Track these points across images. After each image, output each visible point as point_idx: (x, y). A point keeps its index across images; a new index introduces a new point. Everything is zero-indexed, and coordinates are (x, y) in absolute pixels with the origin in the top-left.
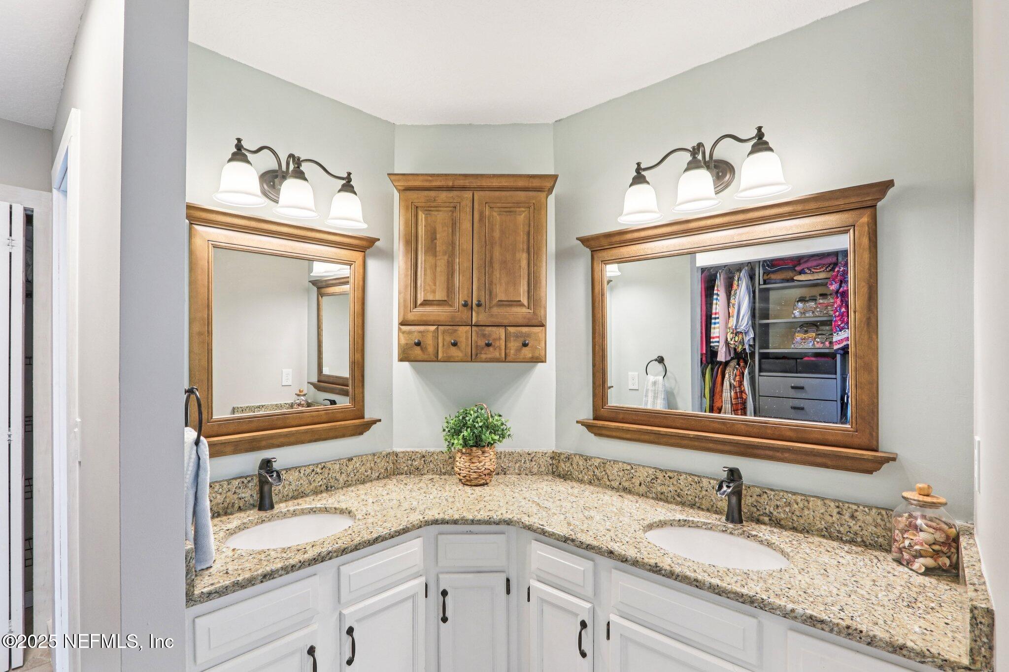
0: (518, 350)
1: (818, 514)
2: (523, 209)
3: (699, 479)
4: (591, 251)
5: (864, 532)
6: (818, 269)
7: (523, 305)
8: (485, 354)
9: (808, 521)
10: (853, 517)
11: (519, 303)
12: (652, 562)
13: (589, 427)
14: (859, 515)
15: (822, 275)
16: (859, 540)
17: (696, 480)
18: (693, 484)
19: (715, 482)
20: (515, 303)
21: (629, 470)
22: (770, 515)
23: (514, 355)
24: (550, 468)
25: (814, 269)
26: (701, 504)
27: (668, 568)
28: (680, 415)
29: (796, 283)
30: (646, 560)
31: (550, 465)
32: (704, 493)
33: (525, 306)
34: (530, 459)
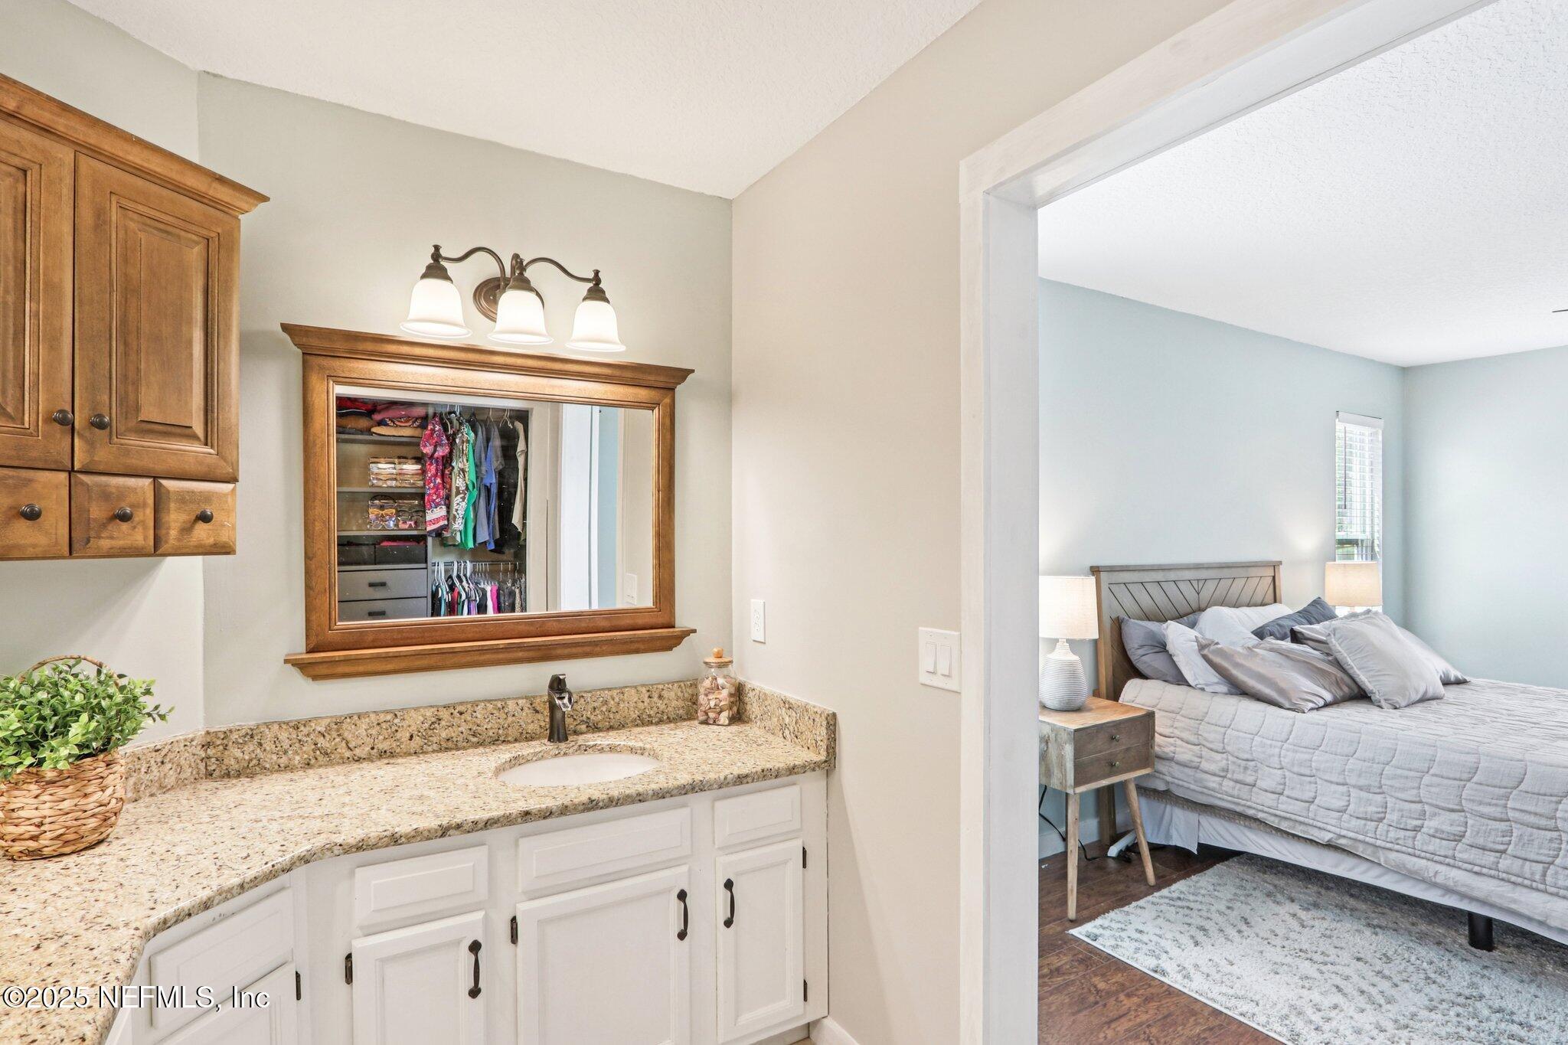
0: (187, 530)
1: (632, 704)
2: (195, 238)
3: (503, 703)
4: (303, 353)
5: (670, 709)
6: (402, 422)
7: (195, 437)
8: (108, 538)
9: (624, 715)
10: (660, 697)
11: (187, 431)
12: (584, 798)
13: (302, 666)
14: (665, 694)
15: (407, 432)
16: (665, 717)
17: (499, 705)
18: (495, 712)
19: (524, 701)
20: (178, 430)
21: (389, 721)
22: (587, 722)
23: (179, 540)
24: (202, 766)
25: (399, 421)
26: (507, 735)
27: (605, 796)
28: (472, 622)
29: (375, 438)
30: (576, 801)
31: (202, 760)
32: (510, 719)
33: (200, 440)
34: (159, 760)
